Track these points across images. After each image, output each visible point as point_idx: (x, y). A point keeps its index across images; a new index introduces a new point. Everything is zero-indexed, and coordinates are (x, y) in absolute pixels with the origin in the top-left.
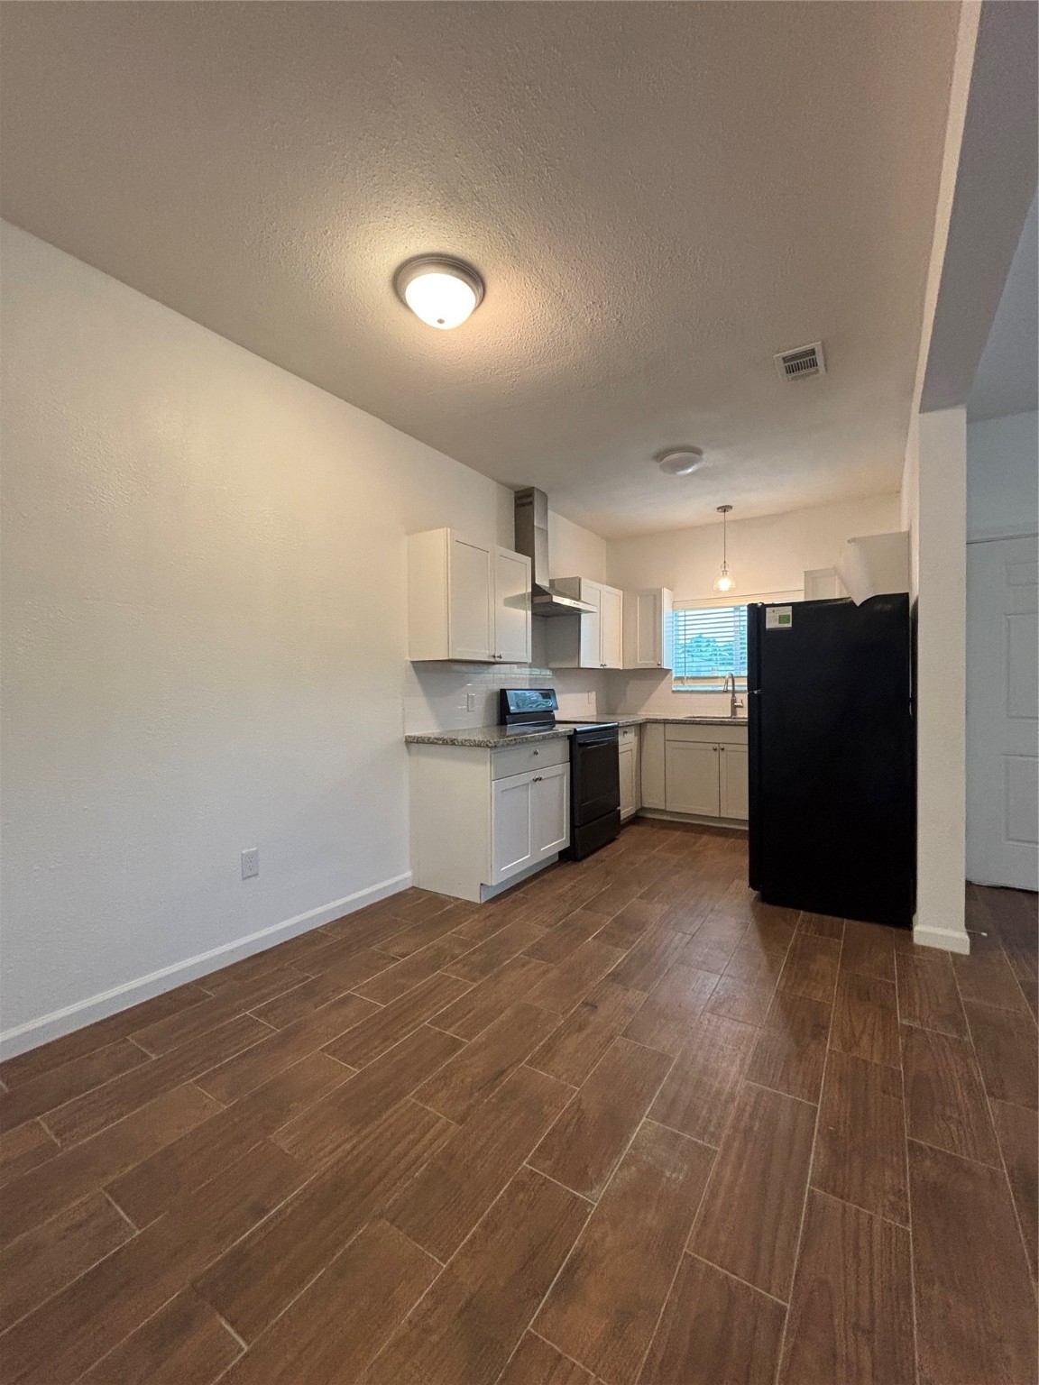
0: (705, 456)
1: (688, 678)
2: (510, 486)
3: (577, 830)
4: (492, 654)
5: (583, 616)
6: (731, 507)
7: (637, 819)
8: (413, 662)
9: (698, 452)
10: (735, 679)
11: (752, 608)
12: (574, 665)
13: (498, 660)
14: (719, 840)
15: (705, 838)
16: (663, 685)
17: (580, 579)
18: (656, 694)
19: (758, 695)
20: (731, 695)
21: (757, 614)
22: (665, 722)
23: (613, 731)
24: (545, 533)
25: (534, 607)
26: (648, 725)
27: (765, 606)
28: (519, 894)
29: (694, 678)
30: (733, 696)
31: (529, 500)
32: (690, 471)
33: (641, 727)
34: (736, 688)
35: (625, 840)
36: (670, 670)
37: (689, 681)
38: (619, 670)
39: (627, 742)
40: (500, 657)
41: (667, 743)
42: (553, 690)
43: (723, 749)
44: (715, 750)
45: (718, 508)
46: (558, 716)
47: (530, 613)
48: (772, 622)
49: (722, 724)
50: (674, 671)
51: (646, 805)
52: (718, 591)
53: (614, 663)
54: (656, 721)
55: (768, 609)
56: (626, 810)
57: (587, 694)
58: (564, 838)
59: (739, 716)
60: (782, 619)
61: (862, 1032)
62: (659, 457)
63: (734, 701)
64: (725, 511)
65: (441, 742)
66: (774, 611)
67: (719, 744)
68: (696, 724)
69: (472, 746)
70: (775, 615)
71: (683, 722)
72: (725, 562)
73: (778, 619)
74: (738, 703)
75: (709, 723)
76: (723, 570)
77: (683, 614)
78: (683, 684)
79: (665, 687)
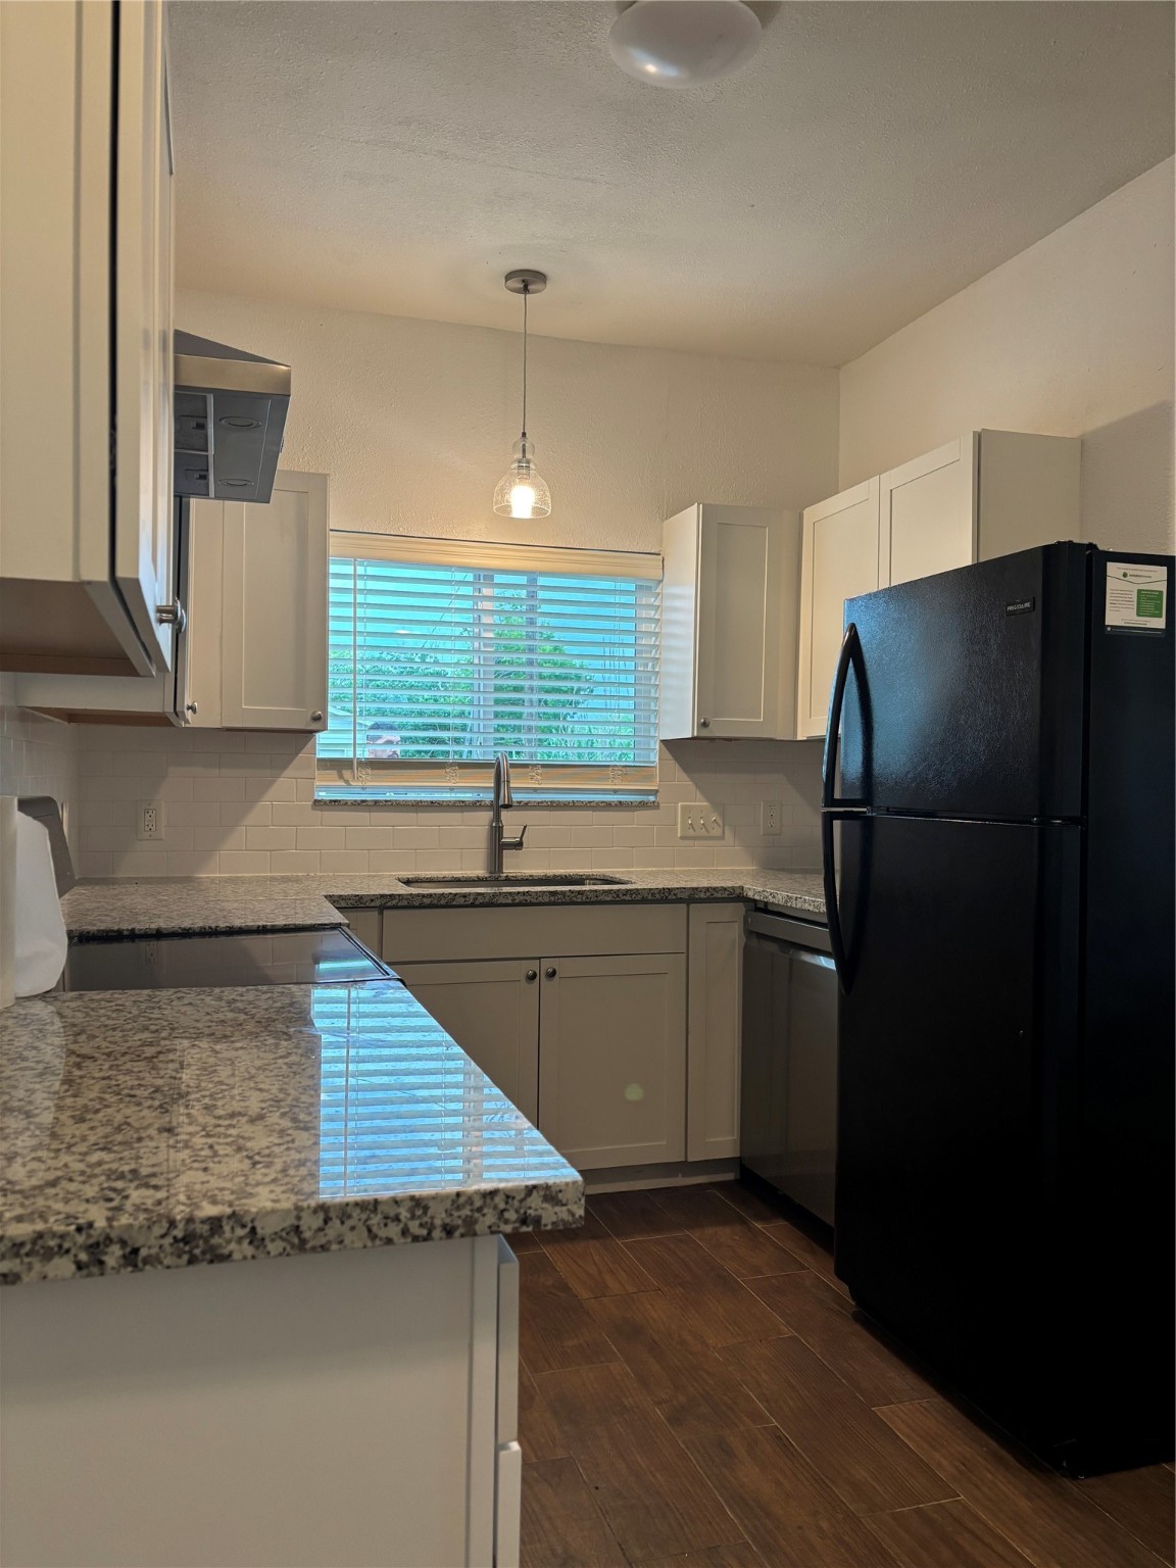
6: (541, 281)
16: (285, 785)
30: (497, 817)
34: (506, 797)
37: (365, 772)
43: (551, 975)
45: (509, 276)
48: (1120, 607)
54: (358, 904)
55: (1113, 569)
60: (1145, 601)
64: (526, 290)
65: (63, 1266)
66: (1125, 575)
67: (539, 958)
68: (482, 905)
69: (389, 1241)
70: (1129, 586)
71: (443, 902)
72: (524, 434)
73: (1135, 600)
74: (510, 834)
75: (518, 899)
76: (520, 456)
77: (349, 570)
78: (347, 782)
79: (291, 788)
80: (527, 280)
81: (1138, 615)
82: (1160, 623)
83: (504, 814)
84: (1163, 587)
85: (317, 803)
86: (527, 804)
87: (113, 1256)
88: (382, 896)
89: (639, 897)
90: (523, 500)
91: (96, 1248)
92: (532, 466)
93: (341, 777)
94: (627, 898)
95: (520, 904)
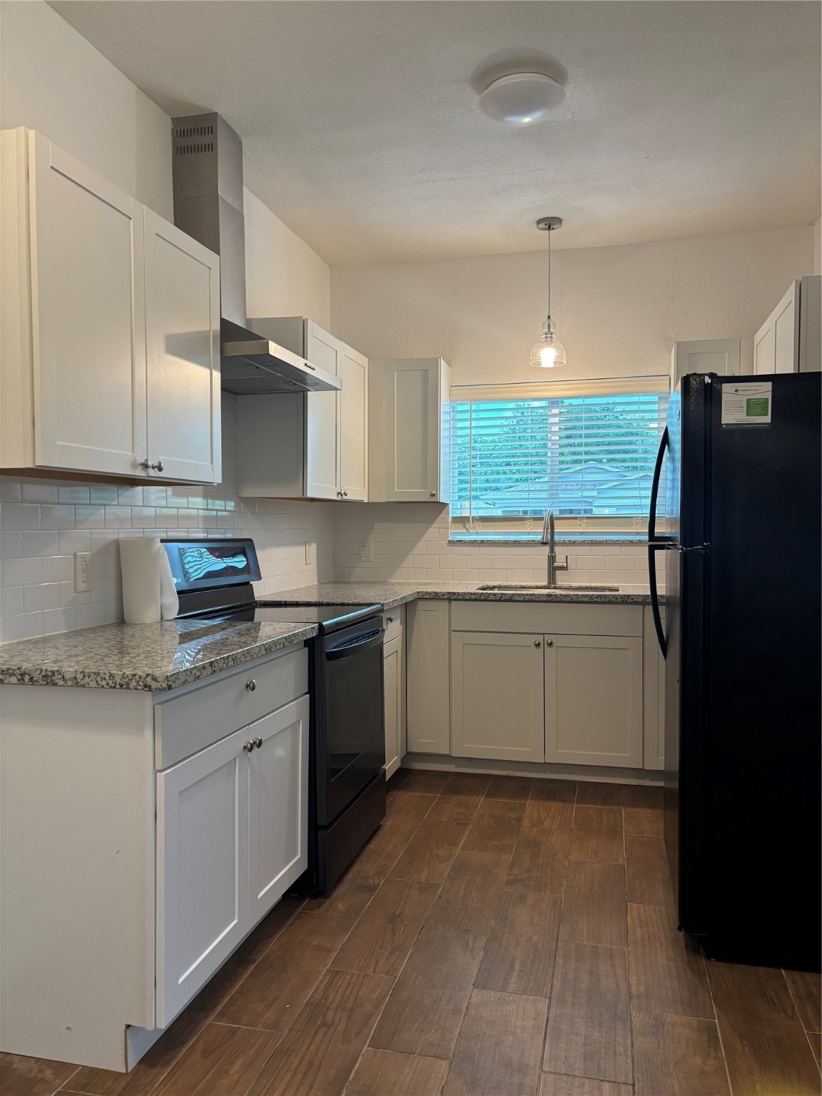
0: (568, 90)
1: (475, 519)
3: (322, 834)
4: (141, 460)
5: (312, 396)
6: (558, 220)
9: (556, 73)
10: (555, 522)
11: (692, 382)
12: (294, 492)
13: (153, 473)
14: (555, 807)
15: (531, 808)
16: (433, 532)
17: (304, 323)
18: (421, 546)
20: (547, 549)
22: (452, 598)
24: (238, 217)
25: (227, 365)
26: (420, 603)
27: (719, 380)
28: (214, 1022)
29: (484, 519)
30: (552, 550)
31: (205, 140)
33: (409, 607)
34: (556, 538)
36: (445, 505)
37: (477, 524)
38: (360, 503)
39: (392, 634)
40: (160, 469)
41: (453, 633)
42: (250, 540)
43: (551, 644)
44: (538, 645)
45: (539, 222)
46: (261, 590)
47: (217, 376)
48: (734, 412)
50: (450, 507)
51: (414, 748)
53: (358, 492)
54: (436, 597)
55: (726, 387)
57: (303, 548)
58: (299, 856)
59: (559, 583)
60: (753, 406)
62: (484, 77)
63: (552, 559)
64: (549, 229)
65: (14, 680)
66: (737, 391)
67: (543, 634)
68: (505, 601)
69: (103, 687)
70: (740, 398)
71: (482, 598)
72: (549, 317)
73: (745, 406)
74: (560, 561)
75: (527, 598)
76: (546, 330)
77: (467, 407)
78: (467, 529)
79: (433, 534)
80: (550, 223)
81: (748, 415)
82: (767, 419)
83: (556, 549)
84: (769, 396)
85: (451, 543)
86: (574, 542)
87: (27, 678)
88: (449, 593)
89: (607, 600)
90: (548, 356)
91: (23, 675)
92: (554, 336)
93: (465, 527)
94: (599, 600)
95: (528, 601)
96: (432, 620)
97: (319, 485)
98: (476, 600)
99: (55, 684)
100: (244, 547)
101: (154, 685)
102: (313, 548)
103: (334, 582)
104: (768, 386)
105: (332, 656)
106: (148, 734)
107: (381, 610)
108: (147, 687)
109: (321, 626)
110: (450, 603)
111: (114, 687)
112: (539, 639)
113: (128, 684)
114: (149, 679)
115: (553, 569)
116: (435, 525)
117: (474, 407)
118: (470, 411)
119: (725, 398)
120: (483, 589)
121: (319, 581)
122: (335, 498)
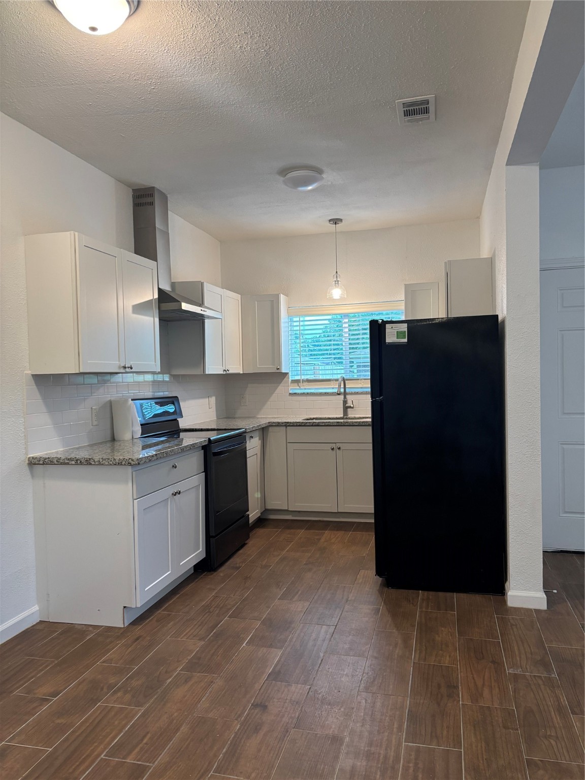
0: (324, 176)
1: (303, 381)
2: (128, 185)
3: (212, 540)
4: (123, 365)
5: (207, 321)
6: (341, 220)
7: (261, 521)
8: (33, 375)
9: (320, 171)
10: (346, 382)
11: (373, 323)
12: (198, 372)
13: (128, 370)
14: (340, 534)
15: (327, 534)
16: (281, 389)
17: (202, 284)
18: (274, 397)
19: (381, 402)
20: (342, 397)
21: (377, 329)
22: (287, 425)
23: (241, 438)
24: (166, 234)
25: (161, 312)
26: (271, 428)
27: (385, 323)
28: (161, 612)
29: (308, 381)
30: (345, 397)
31: (149, 200)
32: (310, 188)
33: (264, 431)
34: (347, 390)
35: (256, 543)
36: (287, 374)
37: (305, 384)
38: (239, 374)
39: (253, 446)
40: (131, 368)
41: (288, 444)
42: (177, 397)
43: (339, 448)
44: (333, 449)
45: (330, 221)
46: (183, 423)
47: (157, 320)
48: (391, 337)
49: (339, 425)
50: (290, 374)
51: (269, 507)
52: (332, 299)
53: (236, 368)
54: (279, 425)
55: (388, 326)
56: (253, 514)
57: (207, 400)
58: (201, 550)
59: (350, 416)
60: (400, 334)
61: (483, 685)
62: (282, 172)
63: (345, 402)
64: (336, 224)
65: (73, 462)
66: (392, 327)
67: (336, 443)
68: (315, 426)
69: (111, 465)
70: (394, 331)
71: (303, 424)
72: (337, 272)
73: (396, 334)
74: (349, 404)
75: (326, 424)
76: (335, 279)
77: (298, 319)
78: (299, 387)
79: (282, 389)
80: (336, 221)
81: (397, 338)
82: (405, 340)
83: (348, 397)
84: (406, 330)
85: (290, 394)
86: (357, 393)
87: (79, 462)
88: (285, 422)
89: (368, 424)
90: (336, 293)
91: (77, 460)
92: (339, 283)
93: (298, 385)
94: (363, 424)
95: (327, 426)
96: (277, 438)
97: (213, 367)
98: (300, 426)
99: (91, 464)
100: (174, 400)
101: (132, 463)
102: (213, 399)
103: (226, 418)
104: (406, 325)
105: (215, 454)
106: (130, 484)
107: (245, 432)
108: (130, 464)
109: (209, 439)
110: (286, 428)
111: (116, 464)
112: (334, 446)
113: (121, 463)
114: (130, 460)
115: (346, 408)
116: (281, 385)
117: (301, 319)
118: (299, 321)
119: (387, 331)
120: (307, 420)
121: (217, 417)
122: (222, 373)
